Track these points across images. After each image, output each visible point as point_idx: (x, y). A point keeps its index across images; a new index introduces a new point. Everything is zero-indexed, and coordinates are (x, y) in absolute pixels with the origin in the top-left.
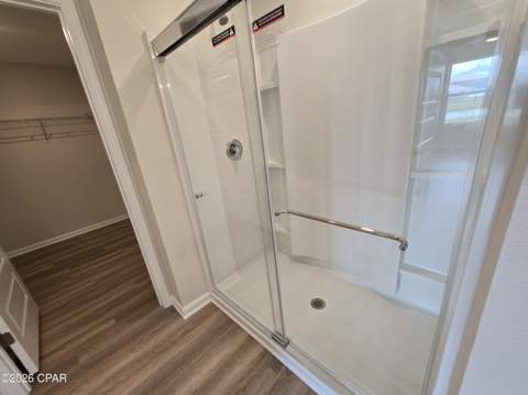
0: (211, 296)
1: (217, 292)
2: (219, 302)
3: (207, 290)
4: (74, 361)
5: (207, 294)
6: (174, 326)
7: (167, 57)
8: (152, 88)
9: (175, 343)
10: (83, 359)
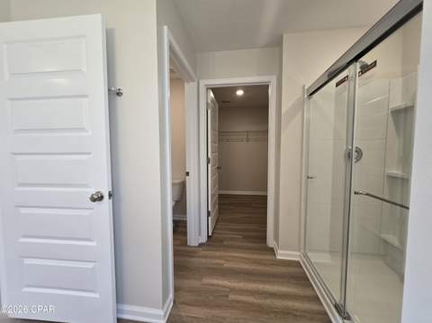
0: (300, 256)
1: (306, 256)
2: (304, 263)
3: (299, 251)
4: (222, 241)
5: (298, 253)
6: (269, 257)
7: (314, 96)
8: (300, 114)
9: (265, 265)
10: (225, 243)
